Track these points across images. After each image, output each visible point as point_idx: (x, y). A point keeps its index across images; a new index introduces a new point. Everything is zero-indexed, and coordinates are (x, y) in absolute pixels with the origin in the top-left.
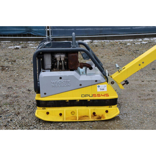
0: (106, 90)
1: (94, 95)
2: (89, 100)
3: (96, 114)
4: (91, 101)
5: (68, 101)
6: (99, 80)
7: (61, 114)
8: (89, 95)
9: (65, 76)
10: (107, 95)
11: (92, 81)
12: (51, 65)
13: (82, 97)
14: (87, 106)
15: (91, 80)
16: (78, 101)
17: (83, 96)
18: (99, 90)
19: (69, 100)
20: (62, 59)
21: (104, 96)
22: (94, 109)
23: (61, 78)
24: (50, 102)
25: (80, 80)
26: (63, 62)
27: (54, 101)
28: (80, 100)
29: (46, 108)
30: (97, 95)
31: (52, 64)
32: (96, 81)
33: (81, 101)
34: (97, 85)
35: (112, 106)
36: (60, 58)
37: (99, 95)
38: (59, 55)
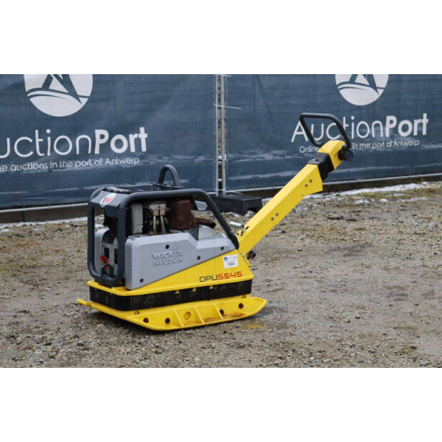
0: (236, 264)
1: (219, 276)
2: (211, 288)
3: (225, 312)
4: (215, 289)
5: (178, 292)
6: (227, 247)
7: (168, 321)
8: (211, 277)
9: (175, 243)
10: (239, 274)
11: (216, 248)
12: (142, 226)
13: (201, 281)
14: (208, 300)
15: (214, 246)
16: (195, 290)
17: (202, 279)
18: (226, 265)
19: (180, 290)
20: (163, 212)
21: (235, 276)
22: (222, 304)
23: (167, 247)
24: (149, 297)
25: (198, 248)
26: (162, 218)
27: (156, 294)
28: (197, 288)
29: (140, 311)
30: (223, 276)
31: (144, 224)
32: (222, 248)
33: (199, 289)
34: (224, 256)
35: (247, 296)
36: (159, 210)
37: (227, 276)
38: (158, 205)
